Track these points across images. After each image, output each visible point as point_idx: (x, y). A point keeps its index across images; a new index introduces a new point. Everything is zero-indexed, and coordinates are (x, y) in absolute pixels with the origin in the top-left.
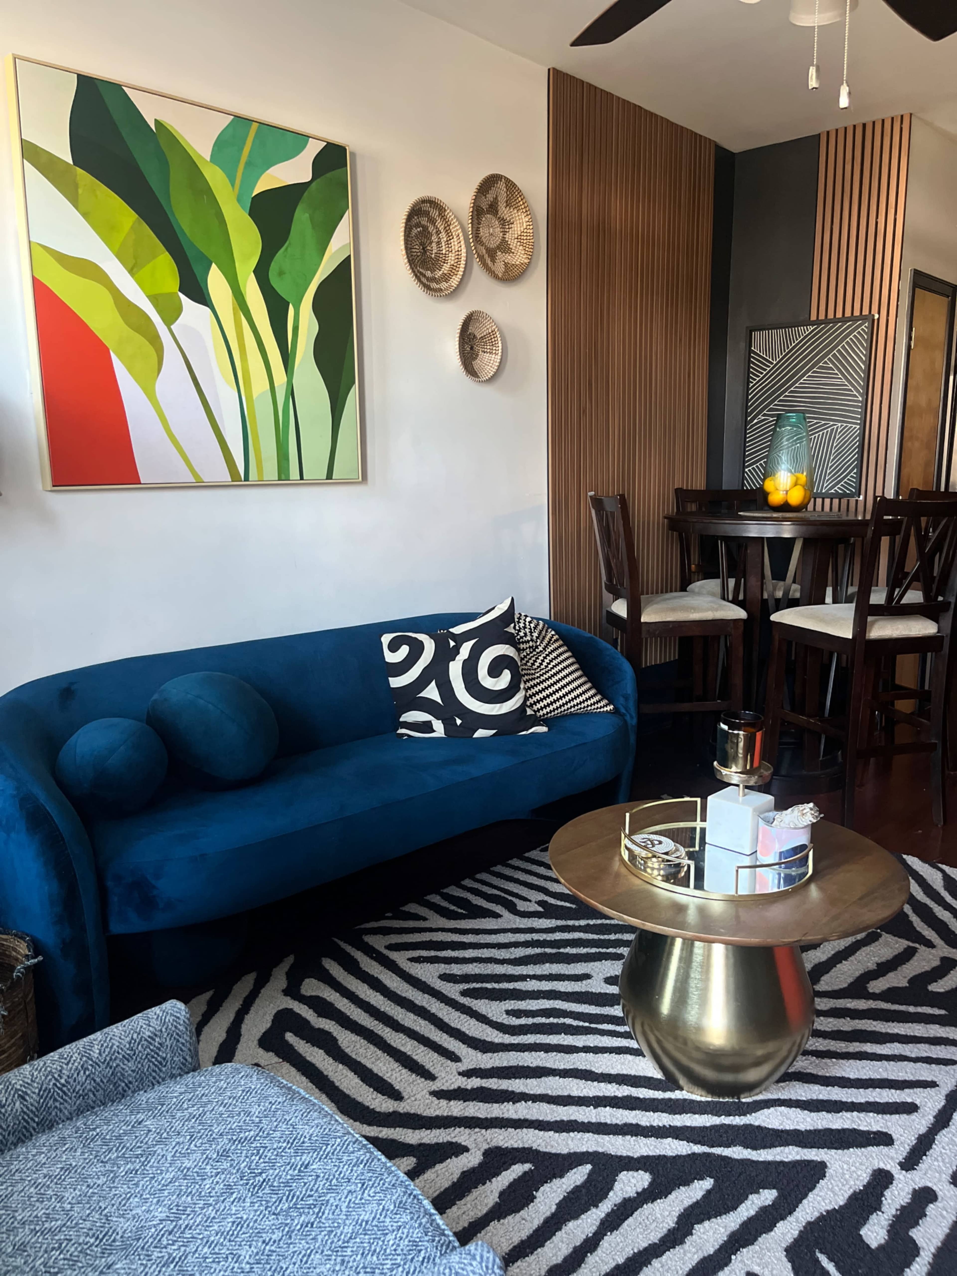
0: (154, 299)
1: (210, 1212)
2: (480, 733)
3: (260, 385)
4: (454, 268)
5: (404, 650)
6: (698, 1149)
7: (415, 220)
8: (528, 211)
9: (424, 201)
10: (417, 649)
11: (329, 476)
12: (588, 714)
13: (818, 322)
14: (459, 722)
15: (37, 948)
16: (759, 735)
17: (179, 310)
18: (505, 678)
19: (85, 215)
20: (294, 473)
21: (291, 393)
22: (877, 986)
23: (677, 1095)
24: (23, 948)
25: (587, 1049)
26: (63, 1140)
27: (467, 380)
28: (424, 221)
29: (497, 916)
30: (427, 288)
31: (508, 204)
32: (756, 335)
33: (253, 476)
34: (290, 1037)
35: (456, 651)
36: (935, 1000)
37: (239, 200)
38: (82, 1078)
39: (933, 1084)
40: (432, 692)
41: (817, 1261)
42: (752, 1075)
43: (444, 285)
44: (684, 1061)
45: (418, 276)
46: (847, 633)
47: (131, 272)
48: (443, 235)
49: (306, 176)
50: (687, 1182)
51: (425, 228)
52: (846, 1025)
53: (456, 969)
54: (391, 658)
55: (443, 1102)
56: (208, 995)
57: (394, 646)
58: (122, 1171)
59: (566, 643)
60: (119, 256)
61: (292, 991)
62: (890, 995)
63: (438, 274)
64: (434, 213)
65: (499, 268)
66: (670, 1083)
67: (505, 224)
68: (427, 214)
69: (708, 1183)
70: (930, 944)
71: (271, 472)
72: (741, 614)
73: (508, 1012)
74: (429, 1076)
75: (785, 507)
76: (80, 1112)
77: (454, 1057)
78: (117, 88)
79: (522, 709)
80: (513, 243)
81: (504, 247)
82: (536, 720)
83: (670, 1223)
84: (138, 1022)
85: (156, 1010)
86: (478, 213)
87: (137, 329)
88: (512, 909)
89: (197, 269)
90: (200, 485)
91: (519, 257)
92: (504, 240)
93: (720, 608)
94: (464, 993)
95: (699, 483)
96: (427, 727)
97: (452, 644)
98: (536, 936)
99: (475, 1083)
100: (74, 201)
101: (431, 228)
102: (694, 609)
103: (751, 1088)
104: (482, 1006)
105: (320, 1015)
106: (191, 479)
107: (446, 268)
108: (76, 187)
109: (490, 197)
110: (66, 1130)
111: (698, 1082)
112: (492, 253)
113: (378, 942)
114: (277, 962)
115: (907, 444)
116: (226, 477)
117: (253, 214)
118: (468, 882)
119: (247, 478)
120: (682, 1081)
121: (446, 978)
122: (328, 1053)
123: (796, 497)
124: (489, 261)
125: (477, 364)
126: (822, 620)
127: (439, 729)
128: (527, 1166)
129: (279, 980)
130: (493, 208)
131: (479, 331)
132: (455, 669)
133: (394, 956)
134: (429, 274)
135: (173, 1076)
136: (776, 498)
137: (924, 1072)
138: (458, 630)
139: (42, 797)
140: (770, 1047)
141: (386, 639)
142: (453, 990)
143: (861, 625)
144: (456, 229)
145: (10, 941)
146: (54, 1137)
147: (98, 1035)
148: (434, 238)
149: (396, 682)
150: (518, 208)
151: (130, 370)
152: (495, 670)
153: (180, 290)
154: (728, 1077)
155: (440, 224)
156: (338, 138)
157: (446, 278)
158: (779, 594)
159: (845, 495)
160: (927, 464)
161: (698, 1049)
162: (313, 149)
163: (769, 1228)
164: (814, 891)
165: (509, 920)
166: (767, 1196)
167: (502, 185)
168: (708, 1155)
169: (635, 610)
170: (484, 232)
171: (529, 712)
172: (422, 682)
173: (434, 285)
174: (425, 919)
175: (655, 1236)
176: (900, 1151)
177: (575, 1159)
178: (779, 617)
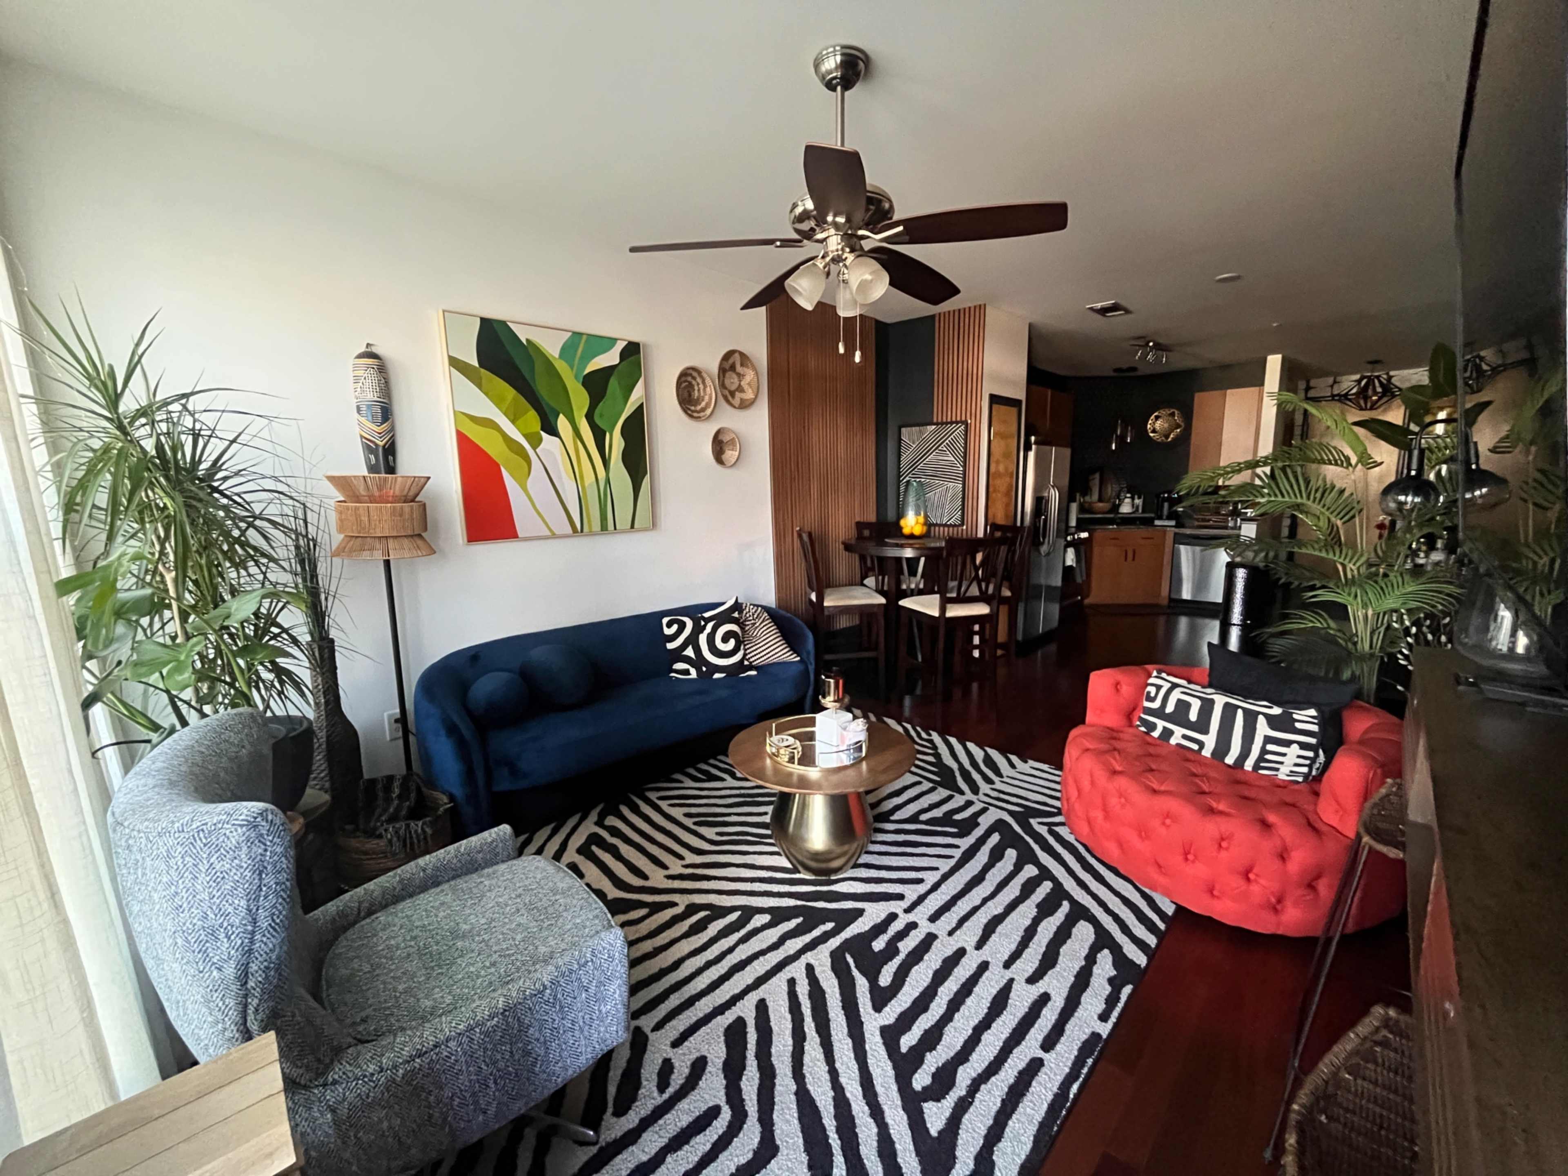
0: (526, 436)
1: (507, 920)
2: (717, 676)
3: (589, 478)
4: (708, 405)
5: (675, 627)
6: (799, 903)
7: (683, 379)
8: (754, 369)
9: (688, 368)
10: (682, 626)
11: (632, 527)
12: (785, 663)
13: (937, 424)
14: (704, 669)
15: (452, 798)
16: (841, 682)
17: (540, 440)
18: (732, 643)
19: (486, 394)
20: (611, 526)
21: (608, 481)
22: (924, 817)
23: (797, 876)
24: (445, 799)
25: (755, 853)
26: (443, 891)
27: (719, 467)
28: (689, 379)
29: (723, 780)
30: (691, 416)
31: (742, 365)
32: (903, 430)
33: (586, 529)
34: (594, 848)
35: (704, 627)
36: (954, 824)
37: (576, 377)
38: (455, 861)
39: (937, 869)
40: (689, 652)
41: (845, 958)
42: (836, 864)
43: (702, 414)
44: (800, 858)
45: (685, 410)
46: (936, 613)
47: (513, 422)
48: (701, 386)
49: (616, 361)
50: (789, 919)
51: (690, 383)
52: (901, 838)
53: (693, 810)
54: (668, 631)
55: (670, 881)
56: (552, 825)
57: (669, 625)
58: (469, 904)
59: (773, 621)
60: (506, 414)
61: (600, 823)
62: (932, 822)
63: (699, 408)
64: (695, 374)
65: (736, 402)
66: (795, 870)
67: (740, 376)
68: (691, 375)
69: (800, 920)
70: (962, 793)
71: (596, 526)
72: (883, 601)
73: (718, 834)
74: (664, 867)
75: (912, 536)
76: (454, 878)
77: (681, 857)
78: (503, 323)
79: (741, 661)
80: (746, 387)
81: (740, 389)
82: (751, 667)
83: (775, 939)
84: (485, 834)
85: (496, 829)
86: (723, 371)
87: (517, 453)
88: (733, 776)
89: (551, 419)
90: (554, 536)
91: (749, 395)
92: (740, 385)
93: (871, 597)
94: (695, 824)
95: (872, 518)
96: (687, 672)
97: (703, 623)
98: (743, 791)
99: (690, 871)
100: (479, 386)
101: (694, 382)
102: (855, 598)
103: (837, 871)
104: (703, 830)
105: (612, 835)
106: (548, 533)
107: (703, 404)
108: (481, 378)
109: (731, 361)
110: (445, 886)
111: (808, 869)
112: (732, 394)
113: (653, 796)
114: (594, 807)
115: (993, 495)
116: (569, 531)
117: (584, 384)
118: (712, 761)
119: (582, 531)
120: (800, 868)
121: (688, 815)
122: (614, 856)
123: (918, 530)
124: (730, 398)
125: (725, 457)
126: (923, 605)
127: (694, 673)
128: (707, 913)
129: (594, 816)
130: (733, 368)
131: (725, 438)
132: (703, 639)
133: (660, 803)
134: (693, 408)
135: (503, 861)
136: (906, 531)
137: (934, 862)
138: (707, 615)
139: (456, 719)
140: (846, 847)
141: (665, 621)
142: (688, 822)
143: (943, 610)
144: (708, 382)
145: (438, 795)
146: (438, 889)
147: (465, 841)
148: (696, 388)
149: (670, 646)
150: (747, 367)
151: (511, 475)
152: (725, 640)
153: (543, 429)
154: (823, 866)
155: (699, 380)
156: (635, 339)
157: (703, 410)
158: (913, 586)
159: (955, 526)
160: (1007, 505)
161: (808, 851)
162: (620, 345)
163: (825, 941)
164: (864, 765)
165: (730, 782)
166: (829, 926)
167: (737, 355)
168: (804, 906)
169: (821, 598)
170: (727, 382)
171: (746, 663)
172: (684, 646)
173: (695, 415)
174: (681, 782)
175: (764, 946)
176: (905, 904)
177: (733, 909)
178: (905, 603)
